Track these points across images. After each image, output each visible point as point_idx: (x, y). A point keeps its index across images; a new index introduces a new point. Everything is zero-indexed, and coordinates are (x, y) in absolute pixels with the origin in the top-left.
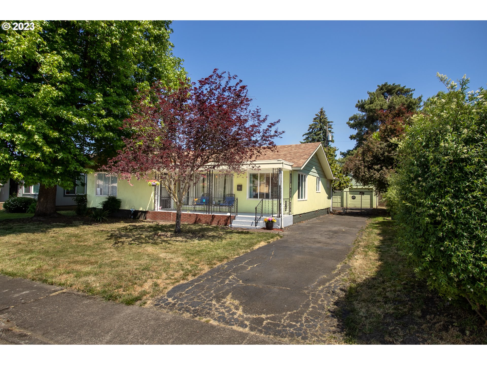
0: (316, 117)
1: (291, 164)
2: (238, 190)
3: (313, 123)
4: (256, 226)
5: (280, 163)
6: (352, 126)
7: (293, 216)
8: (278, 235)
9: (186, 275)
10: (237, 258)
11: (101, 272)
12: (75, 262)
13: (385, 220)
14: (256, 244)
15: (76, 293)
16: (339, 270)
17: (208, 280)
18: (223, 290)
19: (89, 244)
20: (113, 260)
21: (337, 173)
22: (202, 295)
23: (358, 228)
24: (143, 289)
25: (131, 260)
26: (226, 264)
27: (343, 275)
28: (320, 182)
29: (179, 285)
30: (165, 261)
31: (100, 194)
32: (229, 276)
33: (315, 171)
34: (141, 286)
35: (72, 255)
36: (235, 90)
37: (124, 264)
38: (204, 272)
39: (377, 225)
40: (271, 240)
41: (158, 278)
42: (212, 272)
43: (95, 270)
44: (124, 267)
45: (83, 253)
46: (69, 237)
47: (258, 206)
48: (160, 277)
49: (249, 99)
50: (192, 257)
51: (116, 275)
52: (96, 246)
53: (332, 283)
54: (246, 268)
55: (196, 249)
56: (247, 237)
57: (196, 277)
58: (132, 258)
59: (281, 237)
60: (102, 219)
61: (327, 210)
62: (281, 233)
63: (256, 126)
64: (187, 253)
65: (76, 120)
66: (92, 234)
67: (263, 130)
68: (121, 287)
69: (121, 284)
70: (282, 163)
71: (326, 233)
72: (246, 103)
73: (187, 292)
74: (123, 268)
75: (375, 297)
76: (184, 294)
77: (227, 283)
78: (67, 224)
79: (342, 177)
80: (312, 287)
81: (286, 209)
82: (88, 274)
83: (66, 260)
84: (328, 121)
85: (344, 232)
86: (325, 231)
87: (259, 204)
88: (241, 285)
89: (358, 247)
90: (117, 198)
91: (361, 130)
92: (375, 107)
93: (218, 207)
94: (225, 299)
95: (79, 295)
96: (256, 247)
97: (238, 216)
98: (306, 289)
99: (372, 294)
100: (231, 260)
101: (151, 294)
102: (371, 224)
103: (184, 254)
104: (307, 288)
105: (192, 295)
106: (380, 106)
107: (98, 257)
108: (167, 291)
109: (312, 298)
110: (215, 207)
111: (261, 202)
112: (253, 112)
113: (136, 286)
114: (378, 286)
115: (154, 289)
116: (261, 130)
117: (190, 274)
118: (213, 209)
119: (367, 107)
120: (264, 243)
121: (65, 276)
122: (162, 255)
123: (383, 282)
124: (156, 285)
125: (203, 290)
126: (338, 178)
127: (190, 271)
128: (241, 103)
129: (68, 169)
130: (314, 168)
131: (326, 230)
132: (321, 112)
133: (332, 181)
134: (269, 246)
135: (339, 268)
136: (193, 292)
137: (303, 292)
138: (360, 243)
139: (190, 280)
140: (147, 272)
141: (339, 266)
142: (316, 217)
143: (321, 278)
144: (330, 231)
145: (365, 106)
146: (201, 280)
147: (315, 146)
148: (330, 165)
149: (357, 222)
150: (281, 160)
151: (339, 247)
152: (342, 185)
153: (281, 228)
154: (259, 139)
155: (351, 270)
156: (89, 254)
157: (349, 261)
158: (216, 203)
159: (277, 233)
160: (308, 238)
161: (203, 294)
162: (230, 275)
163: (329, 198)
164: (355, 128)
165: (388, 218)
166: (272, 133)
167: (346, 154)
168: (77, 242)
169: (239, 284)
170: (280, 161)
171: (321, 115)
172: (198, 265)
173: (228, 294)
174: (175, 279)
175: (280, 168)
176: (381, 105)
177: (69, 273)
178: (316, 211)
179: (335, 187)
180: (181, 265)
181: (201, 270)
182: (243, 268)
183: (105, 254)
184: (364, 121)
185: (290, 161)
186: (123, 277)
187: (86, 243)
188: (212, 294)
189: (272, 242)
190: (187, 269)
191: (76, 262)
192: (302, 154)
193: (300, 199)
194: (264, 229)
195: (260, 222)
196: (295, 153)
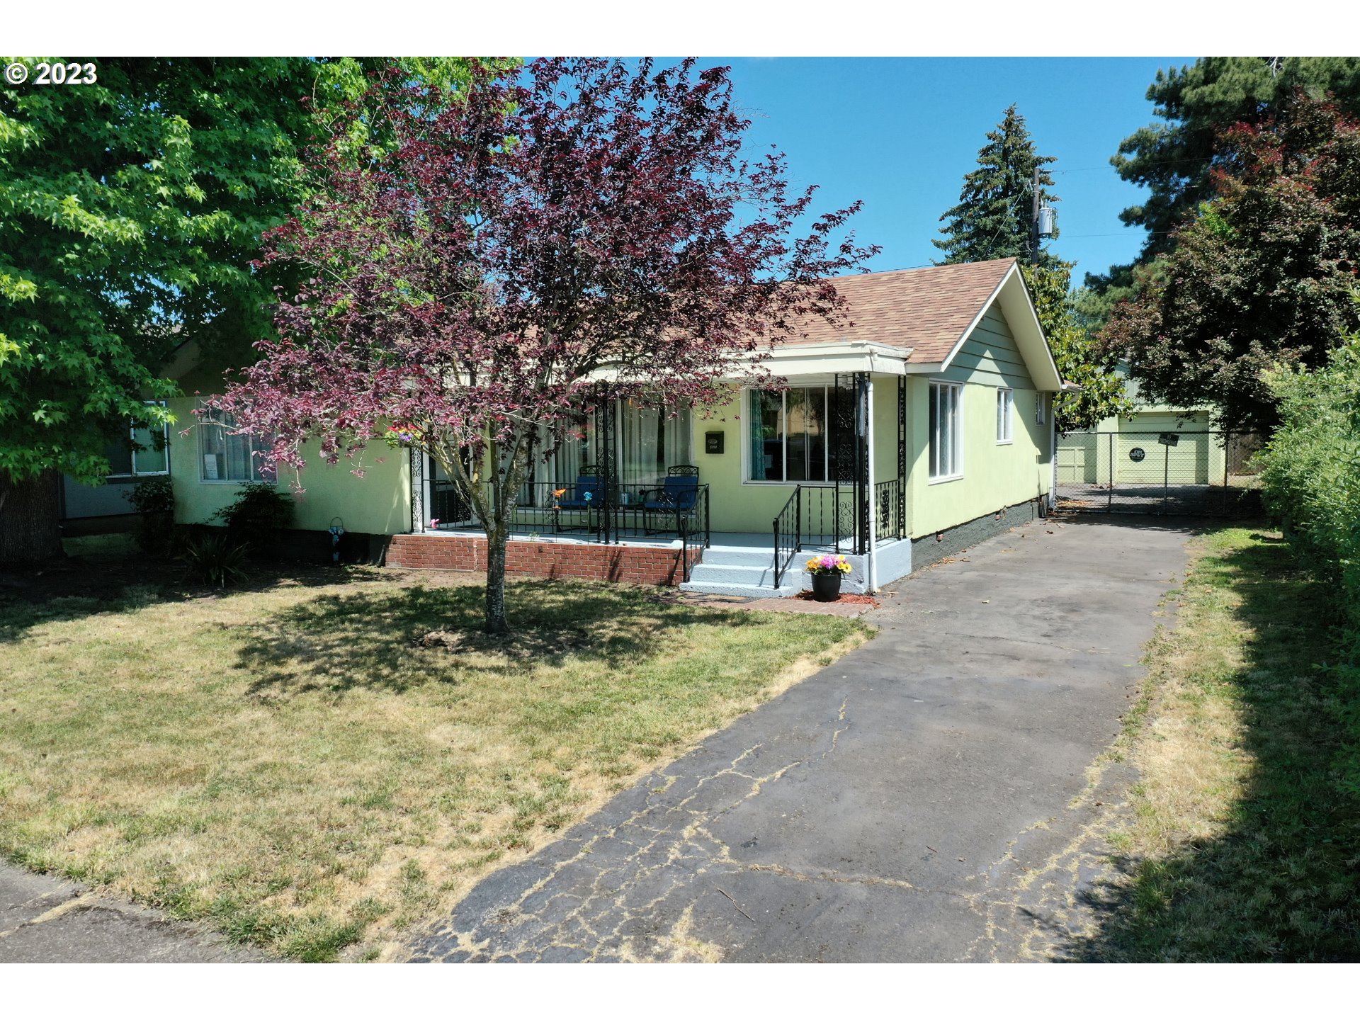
0: (991, 142)
1: (902, 354)
2: (709, 451)
3: (979, 167)
4: (777, 586)
5: (862, 355)
6: (1130, 174)
7: (914, 541)
8: (858, 624)
9: (523, 825)
10: (708, 739)
11: (215, 820)
12: (125, 771)
13: (1258, 543)
14: (779, 672)
15: (126, 909)
16: (1096, 793)
17: (604, 845)
18: (658, 894)
19: (179, 688)
20: (260, 760)
21: (1072, 365)
22: (581, 920)
23: (1154, 582)
24: (367, 894)
25: (324, 758)
26: (672, 770)
27: (1112, 816)
28: (1012, 406)
29: (498, 871)
30: (450, 760)
31: (216, 475)
32: (682, 826)
33: (991, 366)
34: (360, 879)
35: (114, 741)
36: (680, 87)
37: (299, 783)
38: (589, 809)
39: (1230, 569)
40: (834, 652)
41: (423, 843)
42: (620, 805)
43: (195, 809)
44: (301, 791)
45: (153, 731)
46: (109, 657)
47: (782, 513)
48: (427, 838)
49: (740, 120)
50: (547, 742)
51: (269, 833)
52: (203, 698)
53: (1072, 855)
54: (743, 786)
55: (563, 701)
56: (744, 641)
57: (561, 833)
58: (327, 751)
59: (871, 635)
60: (227, 574)
61: (1036, 505)
62: (870, 615)
63: (771, 229)
64: (528, 721)
65: (95, 224)
66: (187, 642)
67: (798, 241)
68: (286, 884)
69: (287, 875)
70: (871, 354)
71: (1037, 612)
72: (726, 136)
73: (526, 908)
74: (297, 799)
75: (1244, 931)
76: (515, 914)
77: (674, 862)
78: (102, 599)
79: (1093, 375)
80: (996, 875)
81: (885, 520)
82: (167, 827)
83: (96, 763)
84: (1035, 155)
85: (1104, 605)
86: (1033, 601)
87: (787, 506)
88: (728, 867)
89: (1162, 678)
90: (277, 491)
91: (1167, 189)
92: (1225, 93)
93: (640, 515)
94: (666, 934)
95: (136, 919)
96: (779, 686)
97: (713, 548)
98: (972, 886)
99: (1233, 915)
100: (690, 749)
101: (395, 915)
102: (1207, 563)
103: (517, 726)
104: (977, 880)
105: (545, 918)
106: (1244, 88)
107: (209, 746)
108: (452, 900)
109: (995, 933)
110: (630, 515)
111: (795, 498)
112: (757, 171)
113: (340, 878)
114: (1251, 876)
115: (405, 892)
116: (789, 243)
117: (538, 821)
118: (620, 521)
119: (1189, 95)
120: (810, 667)
121: (87, 836)
122: (438, 735)
123: (1273, 853)
124: (414, 875)
125: (586, 892)
126: (1079, 381)
127: (539, 808)
128: (709, 138)
129: (88, 408)
130: (988, 354)
131: (1035, 596)
132: (1009, 124)
133: (1054, 394)
134: (827, 678)
135: (1096, 784)
136: (551, 903)
137: (961, 902)
138: (1168, 659)
139: (537, 849)
140: (383, 816)
141: (1094, 772)
142: (996, 534)
143: (1029, 833)
144: (1049, 601)
145: (1184, 91)
146: (576, 849)
147: (993, 273)
148: (1047, 333)
149: (1150, 551)
150: (865, 342)
151: (1088, 679)
152: (1093, 409)
153: (870, 594)
154: (780, 277)
155: (1141, 793)
156: (174, 732)
157: (1131, 747)
158: (630, 500)
159: (855, 616)
160: (971, 637)
161: (585, 913)
162: (683, 821)
163: (1044, 459)
164: (1143, 181)
165: (1268, 534)
166: (832, 253)
167: (1109, 281)
168: (136, 680)
169: (717, 866)
170: (862, 345)
171: (1007, 136)
172: (567, 775)
173: (676, 915)
174: (484, 846)
175: (862, 374)
176: (1249, 86)
177: (101, 822)
178: (997, 513)
179: (1064, 418)
180: (508, 777)
181: (577, 801)
182: (733, 786)
183: (234, 731)
184: (1176, 153)
185: (897, 338)
186: (295, 838)
187: (167, 686)
188: (618, 914)
189: (835, 659)
190: (529, 797)
191: (126, 773)
192: (943, 310)
193: (939, 478)
194: (806, 596)
195: (792, 570)
196: (917, 306)
